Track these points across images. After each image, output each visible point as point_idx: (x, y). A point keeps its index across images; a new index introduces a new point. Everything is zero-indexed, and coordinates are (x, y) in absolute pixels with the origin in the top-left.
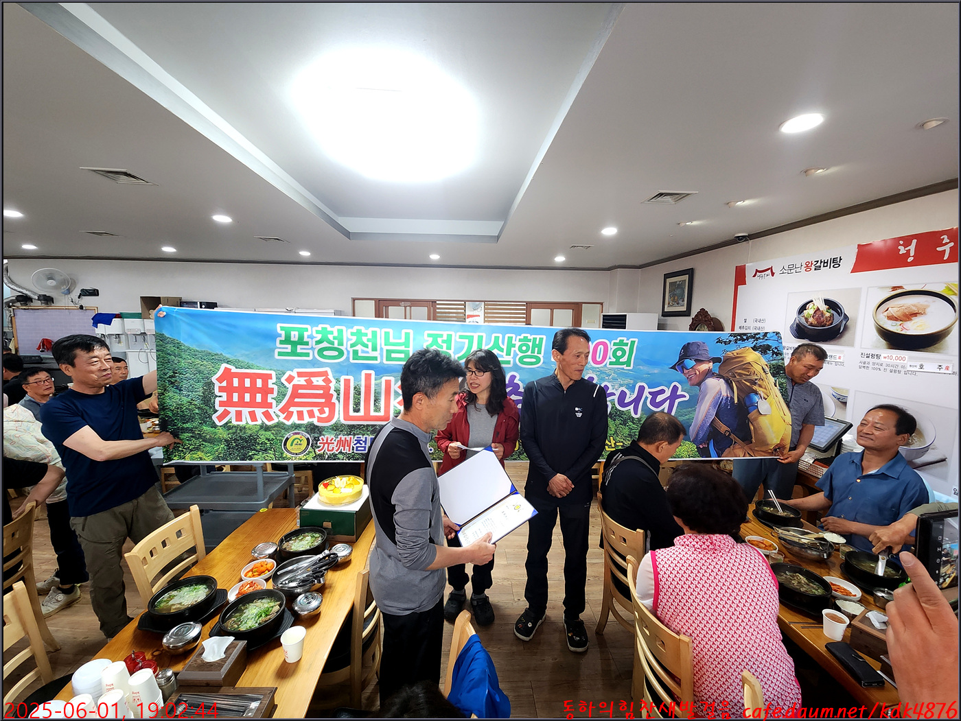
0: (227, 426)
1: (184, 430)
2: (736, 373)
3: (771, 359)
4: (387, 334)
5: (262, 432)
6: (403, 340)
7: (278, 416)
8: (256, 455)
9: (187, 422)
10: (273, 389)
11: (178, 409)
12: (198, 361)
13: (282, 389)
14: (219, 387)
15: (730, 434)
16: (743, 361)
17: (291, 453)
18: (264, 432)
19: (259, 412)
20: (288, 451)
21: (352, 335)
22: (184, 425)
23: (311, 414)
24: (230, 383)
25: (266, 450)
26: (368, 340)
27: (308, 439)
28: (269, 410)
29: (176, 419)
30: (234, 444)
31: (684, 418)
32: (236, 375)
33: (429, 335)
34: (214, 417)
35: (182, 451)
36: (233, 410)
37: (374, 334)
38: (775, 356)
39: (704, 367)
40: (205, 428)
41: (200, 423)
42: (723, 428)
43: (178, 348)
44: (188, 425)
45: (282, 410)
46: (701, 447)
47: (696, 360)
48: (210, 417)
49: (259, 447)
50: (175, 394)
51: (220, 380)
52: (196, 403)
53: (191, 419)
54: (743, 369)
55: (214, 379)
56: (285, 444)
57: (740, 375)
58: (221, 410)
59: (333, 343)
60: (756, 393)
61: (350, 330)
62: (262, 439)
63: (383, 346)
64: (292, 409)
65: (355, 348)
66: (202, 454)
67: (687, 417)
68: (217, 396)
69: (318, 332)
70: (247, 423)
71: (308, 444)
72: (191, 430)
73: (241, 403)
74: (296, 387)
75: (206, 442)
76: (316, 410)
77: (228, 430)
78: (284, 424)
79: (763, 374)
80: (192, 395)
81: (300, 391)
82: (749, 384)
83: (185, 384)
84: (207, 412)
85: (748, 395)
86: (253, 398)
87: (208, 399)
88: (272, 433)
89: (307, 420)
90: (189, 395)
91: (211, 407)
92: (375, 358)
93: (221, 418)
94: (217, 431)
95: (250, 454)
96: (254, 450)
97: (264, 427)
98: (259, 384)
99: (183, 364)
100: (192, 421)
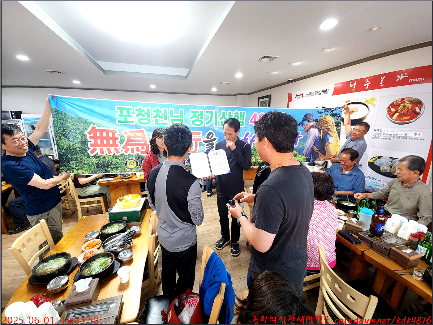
0: (96, 156)
1: (72, 159)
2: (322, 126)
3: (336, 119)
4: (171, 111)
5: (114, 159)
6: (179, 114)
7: (122, 151)
8: (111, 170)
9: (74, 155)
10: (118, 137)
11: (68, 148)
12: (77, 123)
13: (123, 138)
14: (90, 137)
15: (318, 152)
16: (325, 120)
17: (129, 169)
18: (115, 159)
19: (112, 149)
20: (128, 168)
21: (154, 112)
22: (72, 157)
23: (138, 150)
24: (95, 135)
25: (116, 168)
26: (162, 115)
27: (137, 162)
28: (117, 147)
29: (67, 154)
30: (100, 165)
31: (302, 146)
32: (98, 130)
33: (192, 112)
34: (89, 152)
35: (72, 170)
36: (98, 148)
37: (165, 111)
38: (338, 118)
39: (311, 124)
40: (84, 157)
41: (81, 155)
42: (316, 149)
43: (65, 116)
44: (75, 156)
45: (123, 148)
46: (308, 158)
47: (308, 121)
48: (86, 152)
49: (113, 166)
50: (65, 141)
51: (90, 133)
52: (78, 145)
53: (76, 153)
54: (325, 124)
55: (86, 133)
56: (126, 164)
57: (324, 126)
58: (92, 148)
59: (145, 116)
60: (329, 134)
61: (153, 109)
62: (114, 163)
63: (170, 118)
64: (128, 147)
65: (156, 119)
66: (83, 171)
67: (303, 145)
68: (89, 141)
69: (137, 110)
70: (106, 155)
71: (137, 164)
72: (76, 159)
73: (102, 144)
74: (129, 137)
75: (85, 164)
76: (140, 147)
77: (96, 158)
78: (125, 155)
79: (333, 126)
80: (75, 141)
81: (131, 139)
82: (327, 130)
83: (71, 136)
84: (84, 150)
85: (326, 135)
86: (108, 142)
87: (84, 143)
88: (119, 160)
89: (136, 152)
90: (73, 141)
91: (86, 147)
92: (166, 124)
93: (92, 152)
94: (90, 159)
95: (108, 170)
96: (111, 168)
97: (114, 156)
98: (111, 135)
99: (69, 125)
100: (77, 154)
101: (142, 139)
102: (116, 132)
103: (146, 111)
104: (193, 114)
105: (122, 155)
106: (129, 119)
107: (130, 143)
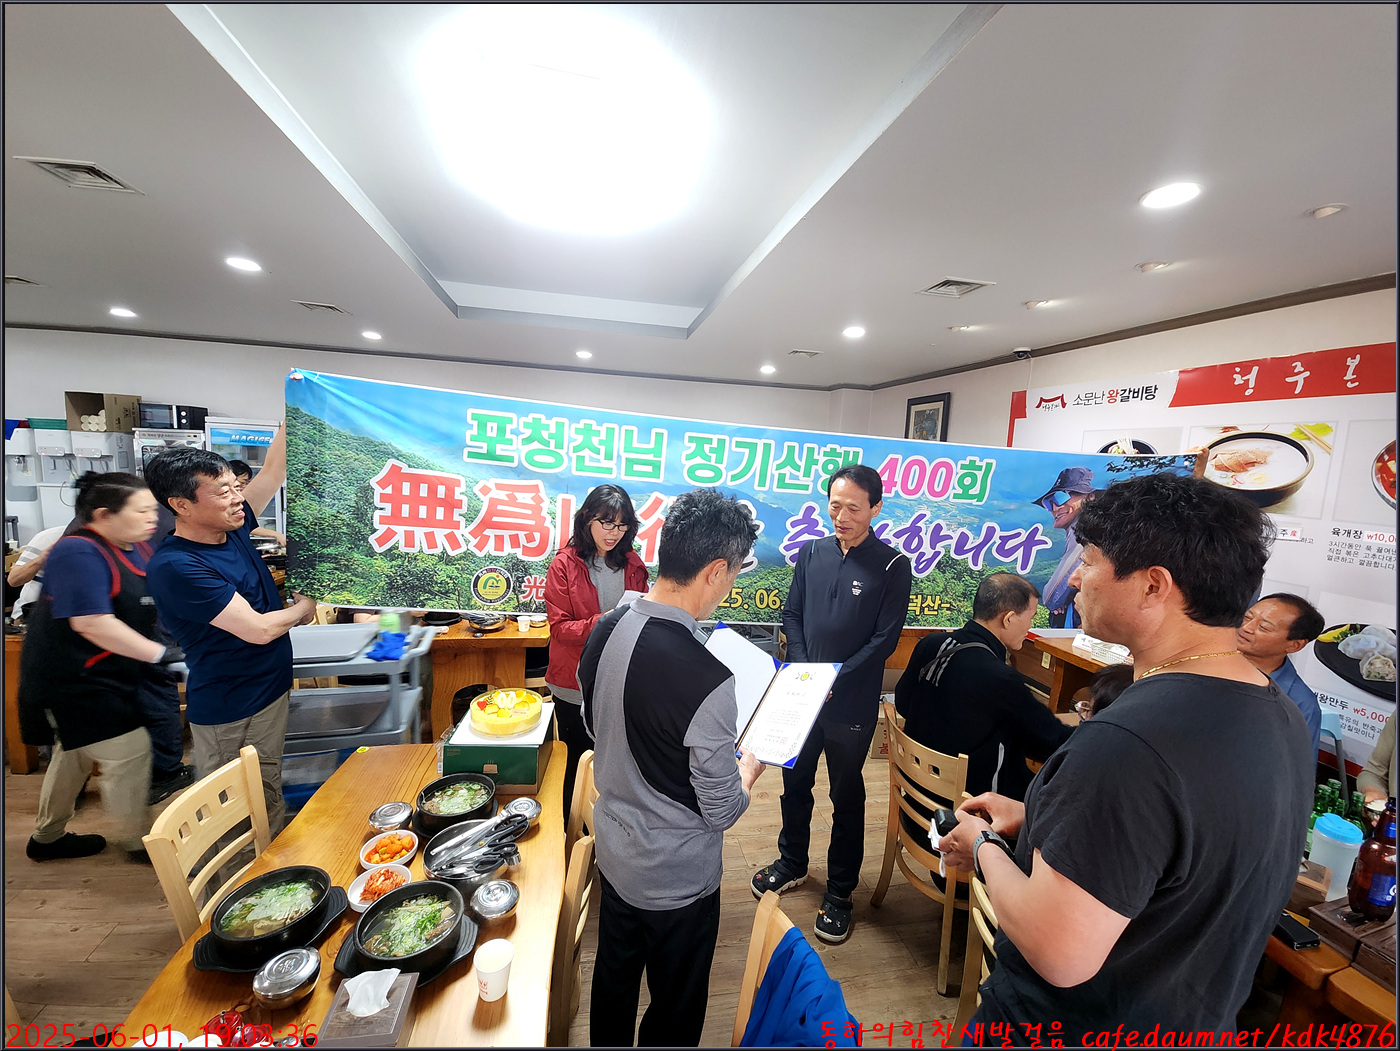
0: (390, 554)
1: (323, 558)
4: (629, 433)
5: (442, 566)
6: (652, 445)
7: (467, 542)
8: (430, 600)
9: (329, 546)
10: (461, 501)
11: (316, 525)
12: (351, 454)
13: (474, 503)
14: (381, 494)
17: (482, 599)
18: (444, 567)
19: (440, 535)
20: (479, 596)
21: (576, 433)
22: (325, 551)
23: (515, 543)
24: (398, 489)
25: (447, 592)
26: (601, 443)
27: (508, 580)
28: (455, 531)
29: (311, 541)
30: (401, 582)
32: (408, 477)
33: (691, 439)
34: (372, 539)
36: (400, 530)
37: (610, 433)
40: (356, 556)
41: (349, 549)
43: (320, 432)
44: (330, 550)
45: (473, 533)
46: (1056, 613)
47: (1071, 493)
48: (365, 539)
49: (436, 588)
50: (312, 502)
51: (383, 483)
52: (344, 517)
53: (336, 541)
55: (373, 482)
56: (475, 585)
58: (381, 529)
59: (547, 444)
61: (574, 426)
62: (441, 577)
63: (621, 453)
64: (487, 532)
65: (580, 454)
66: (350, 595)
68: (376, 508)
69: (526, 425)
70: (421, 551)
71: (508, 587)
72: (334, 559)
73: (414, 519)
74: (493, 502)
75: (356, 576)
76: (522, 535)
77: (392, 560)
78: (475, 556)
80: (339, 504)
81: (500, 507)
83: (328, 488)
84: (360, 532)
86: (431, 512)
87: (361, 514)
88: (457, 569)
89: (508, 550)
90: (334, 505)
91: (367, 525)
92: (609, 470)
93: (381, 541)
94: (373, 561)
95: (422, 598)
96: (430, 592)
97: (445, 558)
98: (441, 491)
99: (327, 456)
100: (337, 544)
101: (530, 512)
102: (459, 486)
103: (553, 430)
104: (693, 445)
105: (467, 556)
106: (500, 450)
107: (495, 519)
